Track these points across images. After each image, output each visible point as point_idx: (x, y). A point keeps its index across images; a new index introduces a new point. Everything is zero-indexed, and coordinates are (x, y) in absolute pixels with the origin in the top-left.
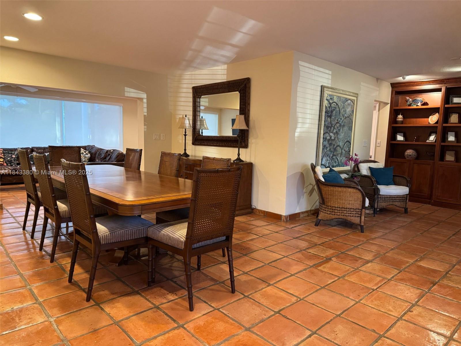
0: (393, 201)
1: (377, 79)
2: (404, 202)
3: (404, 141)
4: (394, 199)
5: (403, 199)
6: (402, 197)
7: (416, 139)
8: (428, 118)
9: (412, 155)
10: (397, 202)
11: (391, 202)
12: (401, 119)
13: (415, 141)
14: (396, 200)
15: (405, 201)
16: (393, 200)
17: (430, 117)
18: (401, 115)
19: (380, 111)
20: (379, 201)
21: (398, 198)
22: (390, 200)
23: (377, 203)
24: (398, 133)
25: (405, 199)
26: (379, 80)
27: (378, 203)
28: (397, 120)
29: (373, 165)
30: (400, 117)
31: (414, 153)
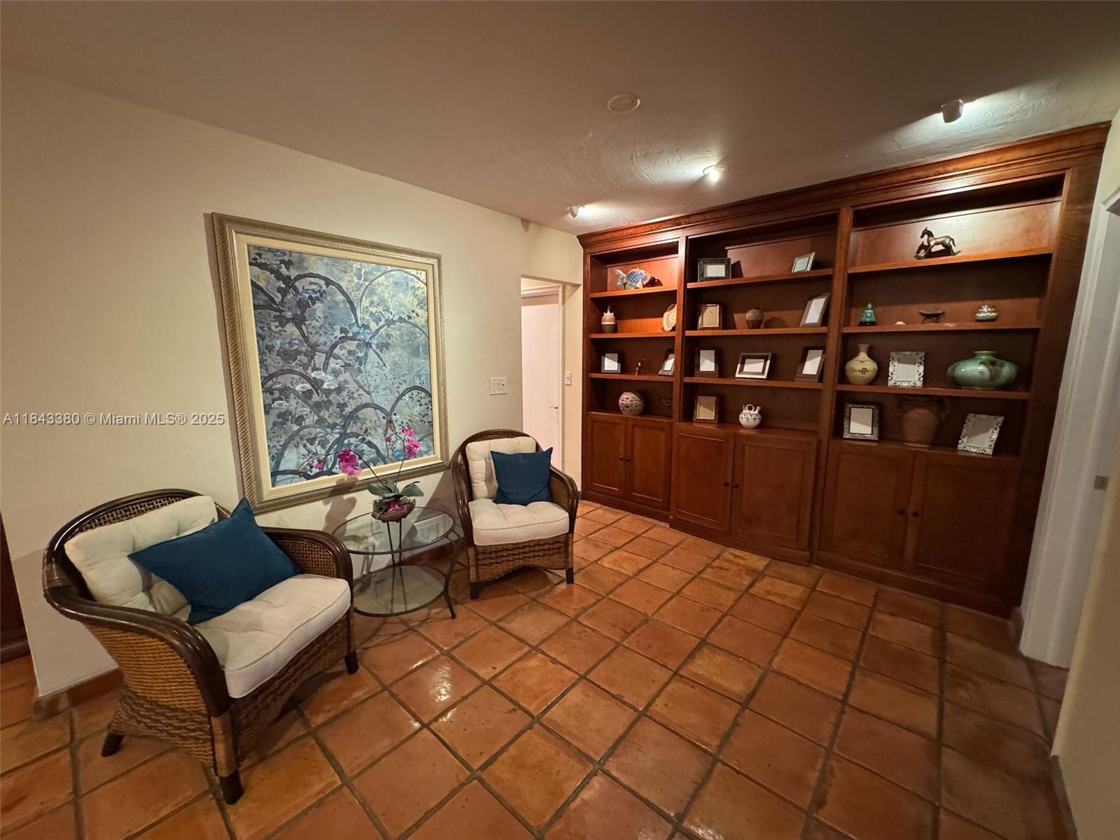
0: (525, 557)
1: (526, 222)
2: (559, 553)
3: (619, 372)
4: (526, 550)
5: (556, 546)
6: (551, 542)
7: (640, 368)
8: (662, 316)
9: (632, 405)
10: (539, 556)
11: (519, 559)
12: (609, 321)
13: (639, 371)
14: (535, 551)
15: (562, 550)
16: (524, 553)
17: (666, 314)
18: (611, 312)
19: (566, 303)
20: (480, 563)
21: (539, 545)
22: (514, 555)
23: (474, 568)
24: (606, 354)
25: (562, 545)
26: (531, 224)
27: (477, 569)
28: (603, 323)
29: (504, 446)
30: (608, 318)
31: (635, 402)
